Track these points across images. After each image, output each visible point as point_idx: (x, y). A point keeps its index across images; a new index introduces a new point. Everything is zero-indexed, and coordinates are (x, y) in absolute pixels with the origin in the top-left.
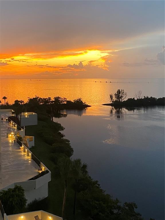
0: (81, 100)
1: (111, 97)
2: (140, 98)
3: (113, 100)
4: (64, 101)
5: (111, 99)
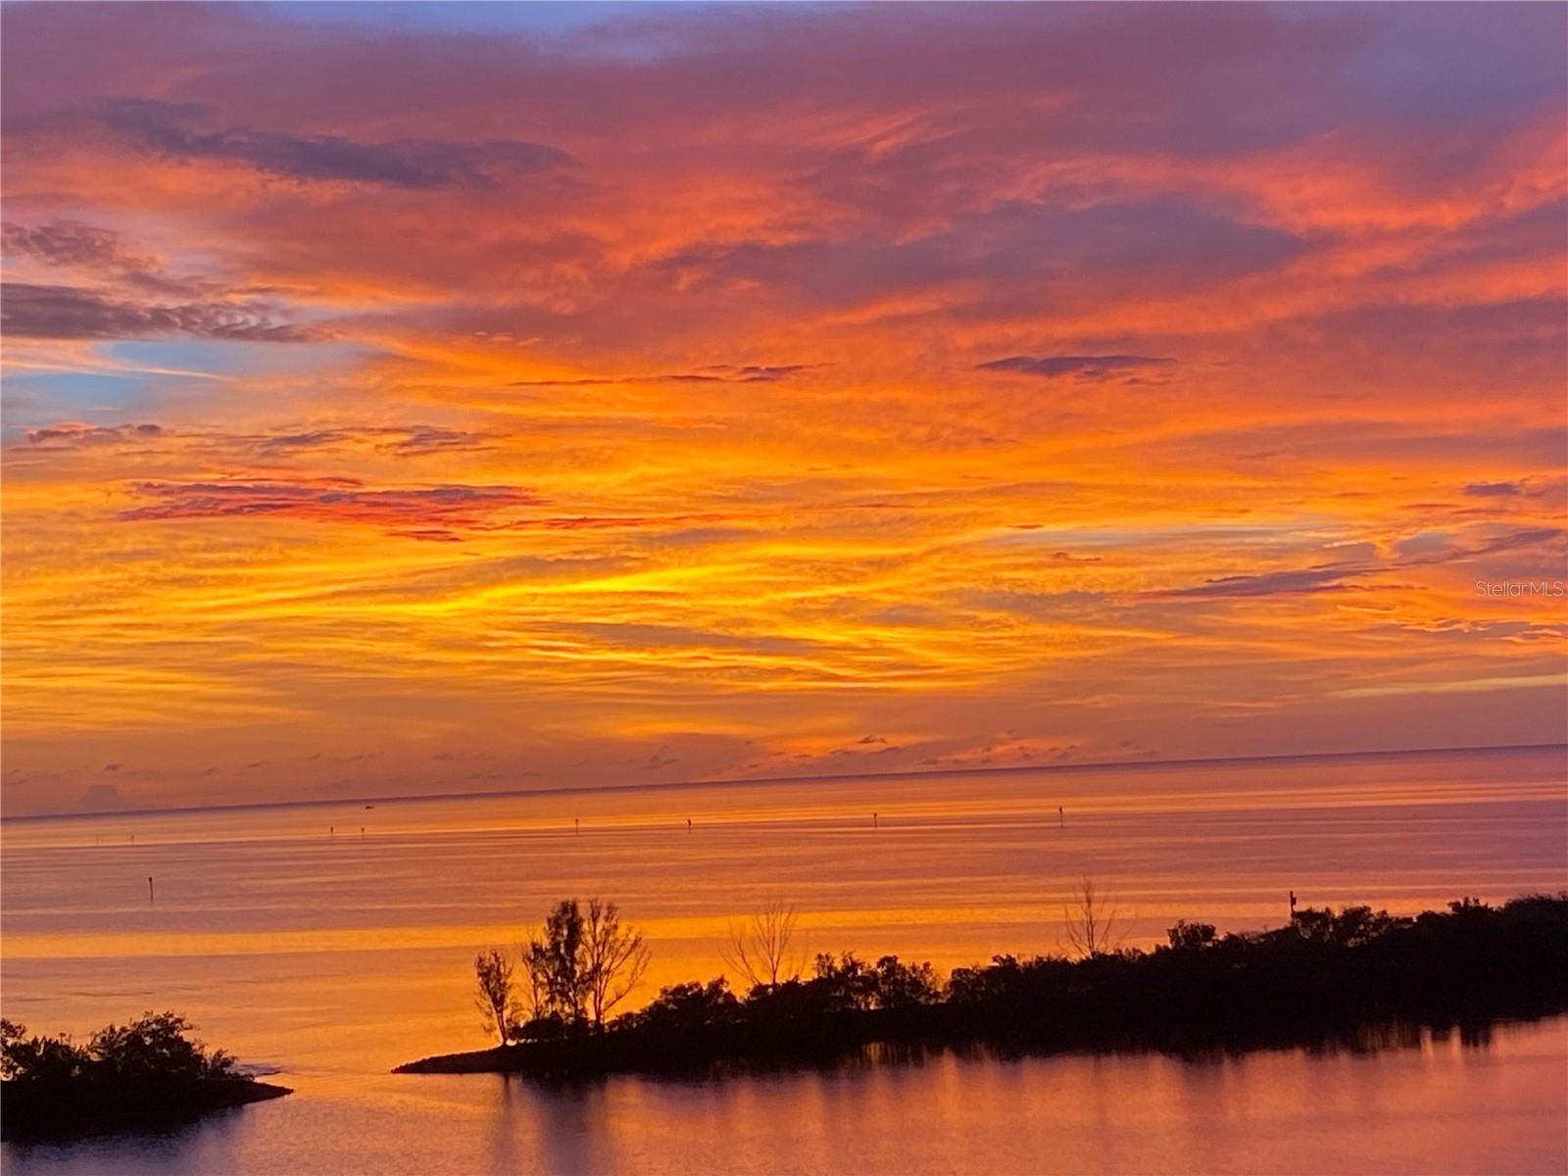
0: (185, 1034)
1: (492, 980)
2: (781, 980)
5: (487, 1004)
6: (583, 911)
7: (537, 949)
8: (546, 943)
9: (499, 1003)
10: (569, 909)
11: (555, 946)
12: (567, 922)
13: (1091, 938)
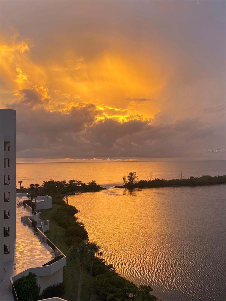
0: (96, 182)
1: (124, 179)
2: (151, 180)
3: (126, 182)
4: (79, 184)
5: (124, 181)
6: (133, 173)
7: (128, 176)
8: (129, 176)
9: (125, 181)
10: (131, 172)
11: (130, 176)
12: (131, 174)
13: (182, 178)
